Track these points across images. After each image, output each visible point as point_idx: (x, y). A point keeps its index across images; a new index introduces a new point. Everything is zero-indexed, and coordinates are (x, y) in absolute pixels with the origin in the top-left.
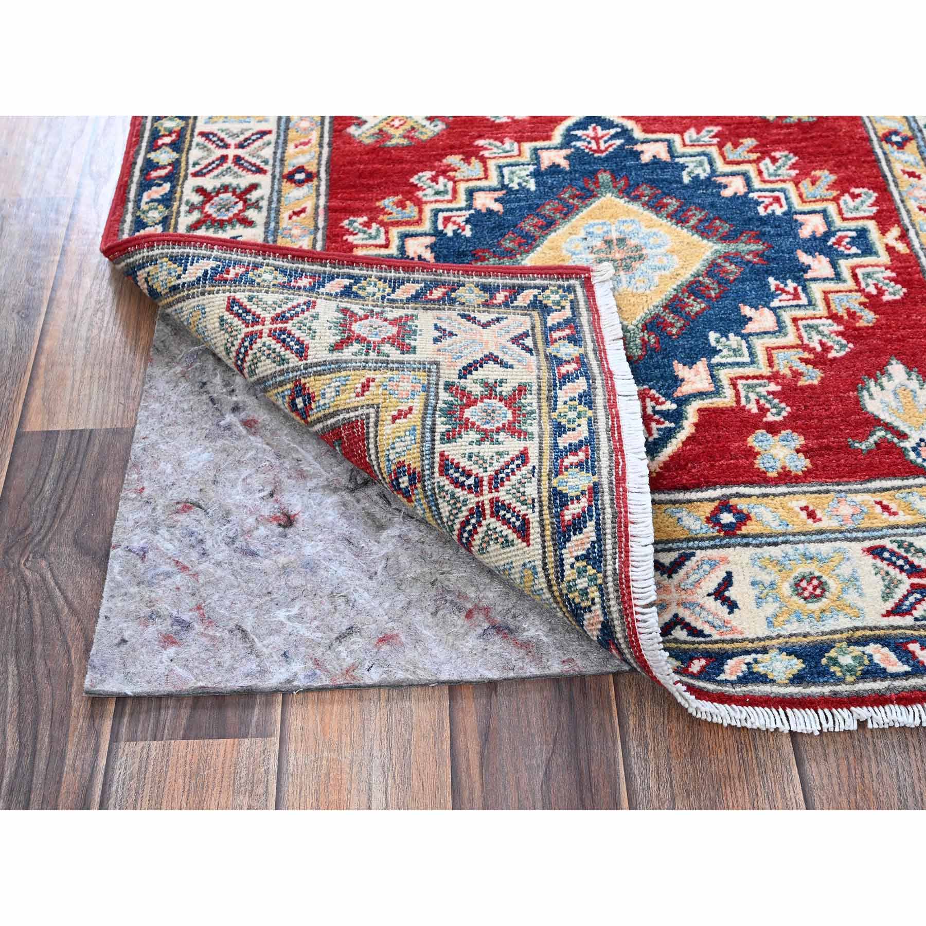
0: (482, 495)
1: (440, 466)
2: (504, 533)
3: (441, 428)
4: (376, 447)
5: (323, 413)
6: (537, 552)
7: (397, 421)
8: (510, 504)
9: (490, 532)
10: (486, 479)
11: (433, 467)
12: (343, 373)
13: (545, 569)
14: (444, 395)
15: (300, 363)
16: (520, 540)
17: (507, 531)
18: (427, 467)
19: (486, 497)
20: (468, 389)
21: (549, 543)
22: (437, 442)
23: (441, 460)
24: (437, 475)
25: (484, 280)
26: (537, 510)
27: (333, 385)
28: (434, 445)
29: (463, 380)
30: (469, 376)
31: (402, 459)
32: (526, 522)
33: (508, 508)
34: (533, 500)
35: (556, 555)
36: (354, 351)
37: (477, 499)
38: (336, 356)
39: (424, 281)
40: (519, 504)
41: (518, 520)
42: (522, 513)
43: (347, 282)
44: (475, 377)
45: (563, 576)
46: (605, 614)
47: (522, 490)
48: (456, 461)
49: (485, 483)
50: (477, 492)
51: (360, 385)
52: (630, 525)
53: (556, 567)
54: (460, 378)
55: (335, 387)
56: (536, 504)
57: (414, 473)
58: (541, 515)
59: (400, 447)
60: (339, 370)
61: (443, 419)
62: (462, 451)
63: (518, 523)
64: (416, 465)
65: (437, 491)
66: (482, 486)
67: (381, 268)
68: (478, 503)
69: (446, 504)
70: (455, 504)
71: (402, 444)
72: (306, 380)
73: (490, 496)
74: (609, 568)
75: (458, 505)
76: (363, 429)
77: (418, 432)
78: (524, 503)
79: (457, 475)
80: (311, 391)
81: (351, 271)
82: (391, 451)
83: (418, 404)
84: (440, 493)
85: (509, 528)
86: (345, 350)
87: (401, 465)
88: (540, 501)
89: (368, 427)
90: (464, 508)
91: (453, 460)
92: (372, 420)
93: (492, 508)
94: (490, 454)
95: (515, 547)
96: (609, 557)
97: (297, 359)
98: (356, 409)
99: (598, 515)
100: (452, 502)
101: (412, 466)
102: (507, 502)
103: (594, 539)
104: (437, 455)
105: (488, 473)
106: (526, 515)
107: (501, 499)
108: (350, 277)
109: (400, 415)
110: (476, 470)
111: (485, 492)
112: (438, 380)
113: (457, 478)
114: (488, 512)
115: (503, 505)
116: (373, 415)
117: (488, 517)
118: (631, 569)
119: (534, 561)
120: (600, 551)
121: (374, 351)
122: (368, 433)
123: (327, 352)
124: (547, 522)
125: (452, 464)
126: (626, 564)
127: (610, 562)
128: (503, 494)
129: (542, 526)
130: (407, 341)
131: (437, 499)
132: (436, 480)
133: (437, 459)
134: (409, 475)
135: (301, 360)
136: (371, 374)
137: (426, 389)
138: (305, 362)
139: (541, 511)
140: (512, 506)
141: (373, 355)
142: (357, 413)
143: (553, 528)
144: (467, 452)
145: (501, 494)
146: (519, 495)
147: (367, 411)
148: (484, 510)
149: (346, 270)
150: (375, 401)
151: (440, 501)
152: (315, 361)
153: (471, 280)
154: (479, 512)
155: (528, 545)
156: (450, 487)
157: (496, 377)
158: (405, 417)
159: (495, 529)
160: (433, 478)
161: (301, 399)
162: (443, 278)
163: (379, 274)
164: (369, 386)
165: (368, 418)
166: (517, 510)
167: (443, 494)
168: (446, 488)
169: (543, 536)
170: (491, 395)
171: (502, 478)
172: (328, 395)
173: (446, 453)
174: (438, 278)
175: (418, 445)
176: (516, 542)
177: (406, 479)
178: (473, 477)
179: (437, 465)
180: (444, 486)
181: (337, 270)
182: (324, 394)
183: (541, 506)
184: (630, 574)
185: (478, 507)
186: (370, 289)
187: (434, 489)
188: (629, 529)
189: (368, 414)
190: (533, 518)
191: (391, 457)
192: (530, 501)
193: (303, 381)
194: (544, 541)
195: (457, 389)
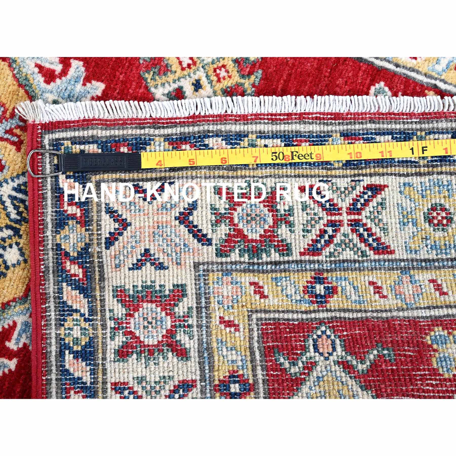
0: (343, 221)
1: (313, 255)
2: (375, 205)
3: (275, 256)
4: (288, 311)
5: (249, 362)
6: (394, 180)
7: (266, 294)
8: (353, 199)
9: (372, 217)
10: (329, 218)
11: (314, 262)
12: (215, 345)
13: (408, 175)
14: (235, 256)
15: (199, 386)
16: (383, 192)
17: (374, 203)
18: (312, 266)
19: (345, 217)
20: (224, 237)
21: (389, 170)
22: (291, 259)
23: (308, 254)
24: (320, 258)
25: (50, 226)
26: (361, 178)
27: (225, 353)
28: (293, 261)
29: (214, 242)
30: (209, 237)
31: (302, 289)
32: (369, 187)
33: (356, 201)
34: (352, 181)
35: (399, 166)
36: (187, 338)
37: (346, 225)
38: (194, 354)
39: (57, 283)
40: (354, 192)
41: (367, 193)
42: (362, 190)
43: (69, 357)
44: (210, 231)
45: (414, 162)
46: (448, 133)
47: (343, 190)
48: (310, 242)
49: (333, 218)
50: (340, 225)
51: (228, 329)
52: (380, 111)
53: (407, 166)
54: (211, 244)
55: (227, 351)
56: (357, 178)
57: (315, 278)
58: (366, 175)
59: (290, 291)
60: (209, 349)
61: (264, 255)
62: (301, 238)
63: (370, 193)
64: (308, 276)
65: (333, 259)
66: (336, 221)
67: (45, 325)
68: (348, 224)
69: (344, 252)
70: (345, 244)
71: (289, 288)
72: (216, 378)
73: (345, 214)
74: (414, 126)
75: (347, 241)
76: (270, 324)
77: (279, 275)
78: (354, 188)
79: (323, 241)
80: (227, 374)
81: (54, 353)
82: (293, 298)
83: (246, 279)
84: (335, 256)
85: (372, 200)
86: (187, 346)
87: (306, 290)
88: (355, 175)
89: (270, 319)
90: (350, 237)
91: (308, 245)
92: (263, 316)
93: (354, 214)
94: (305, 215)
95: (387, 197)
96: (406, 126)
97: (195, 390)
98: (251, 330)
99: (372, 133)
100: (344, 246)
101: (309, 279)
102: (351, 202)
103: (390, 137)
104: (303, 258)
105: (325, 216)
106: (364, 187)
107: (348, 206)
108: (61, 354)
109: (260, 292)
110: (320, 226)
111: (341, 218)
112: (217, 263)
113: (325, 241)
114: (357, 217)
115: (353, 204)
116: (259, 315)
117: (360, 217)
118: (415, 112)
119: (400, 183)
120: (400, 133)
121: (187, 321)
122: (274, 319)
123: (189, 363)
124: (372, 170)
125: (312, 245)
126: (411, 115)
127: (410, 126)
128: (344, 204)
129: (375, 174)
130: (167, 293)
131: (339, 260)
132: (324, 259)
133: (307, 258)
134: (315, 283)
135: (196, 386)
136: (215, 321)
137: (228, 272)
138: (198, 383)
139: (363, 175)
140: (355, 197)
141: (192, 321)
142: (255, 329)
143: (378, 166)
144: (302, 233)
145: (344, 206)
146: (347, 192)
147: (255, 321)
148: (355, 220)
149: (53, 359)
150: (246, 314)
151: (341, 258)
152: (198, 372)
153: (50, 237)
154: (355, 224)
155: (388, 187)
156: (332, 247)
157: (209, 214)
158: (262, 287)
159: (370, 212)
160: (322, 261)
161: (232, 386)
162: (51, 264)
163: (53, 327)
164: (230, 321)
165: (261, 319)
166: (358, 194)
167: (336, 254)
168: (332, 250)
169: (383, 175)
170: (229, 217)
171: (330, 205)
172: (234, 358)
173: (302, 250)
174: (51, 269)
175: (292, 274)
176: (383, 196)
177: (318, 286)
178: (326, 228)
179: (311, 258)
180: (330, 253)
181: (54, 368)
182: (233, 361)
183: (359, 175)
184: (419, 112)
185: (351, 225)
186: (76, 333)
187: (331, 262)
188: (384, 112)
189: (257, 320)
190: (367, 181)
191: (298, 298)
192: (353, 184)
193: (217, 382)
194: (387, 174)
195: (225, 246)
